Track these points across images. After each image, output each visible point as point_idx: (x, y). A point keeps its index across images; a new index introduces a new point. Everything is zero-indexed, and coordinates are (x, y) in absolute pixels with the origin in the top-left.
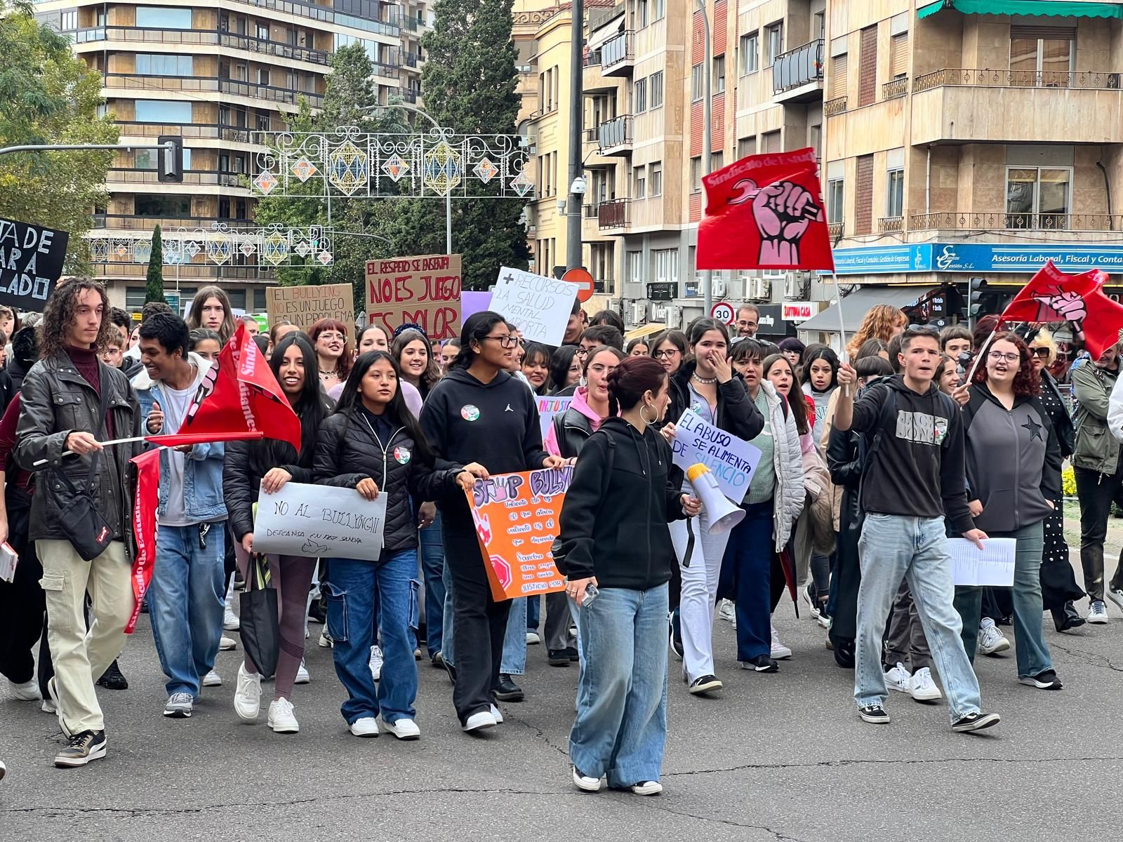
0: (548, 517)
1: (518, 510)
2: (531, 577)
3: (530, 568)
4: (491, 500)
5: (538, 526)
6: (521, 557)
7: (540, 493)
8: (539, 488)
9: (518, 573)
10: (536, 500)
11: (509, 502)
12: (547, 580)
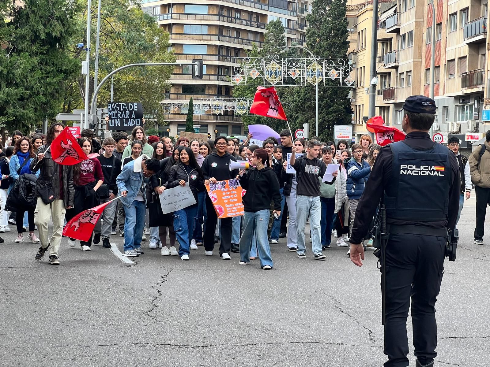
0: (235, 194)
1: (225, 192)
2: (230, 211)
3: (229, 209)
4: (217, 189)
5: (232, 196)
6: (227, 206)
7: (232, 187)
8: (231, 185)
9: (226, 210)
10: (231, 189)
11: (222, 189)
12: (235, 212)
